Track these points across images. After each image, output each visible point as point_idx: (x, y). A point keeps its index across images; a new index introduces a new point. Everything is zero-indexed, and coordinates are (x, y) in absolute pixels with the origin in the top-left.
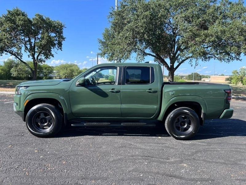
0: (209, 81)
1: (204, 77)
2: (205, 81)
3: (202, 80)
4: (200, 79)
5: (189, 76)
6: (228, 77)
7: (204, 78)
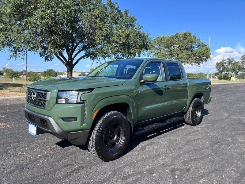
0: (64, 77)
1: (59, 73)
2: (60, 77)
3: (58, 76)
4: (56, 76)
5: (45, 72)
6: (80, 73)
7: (60, 75)
